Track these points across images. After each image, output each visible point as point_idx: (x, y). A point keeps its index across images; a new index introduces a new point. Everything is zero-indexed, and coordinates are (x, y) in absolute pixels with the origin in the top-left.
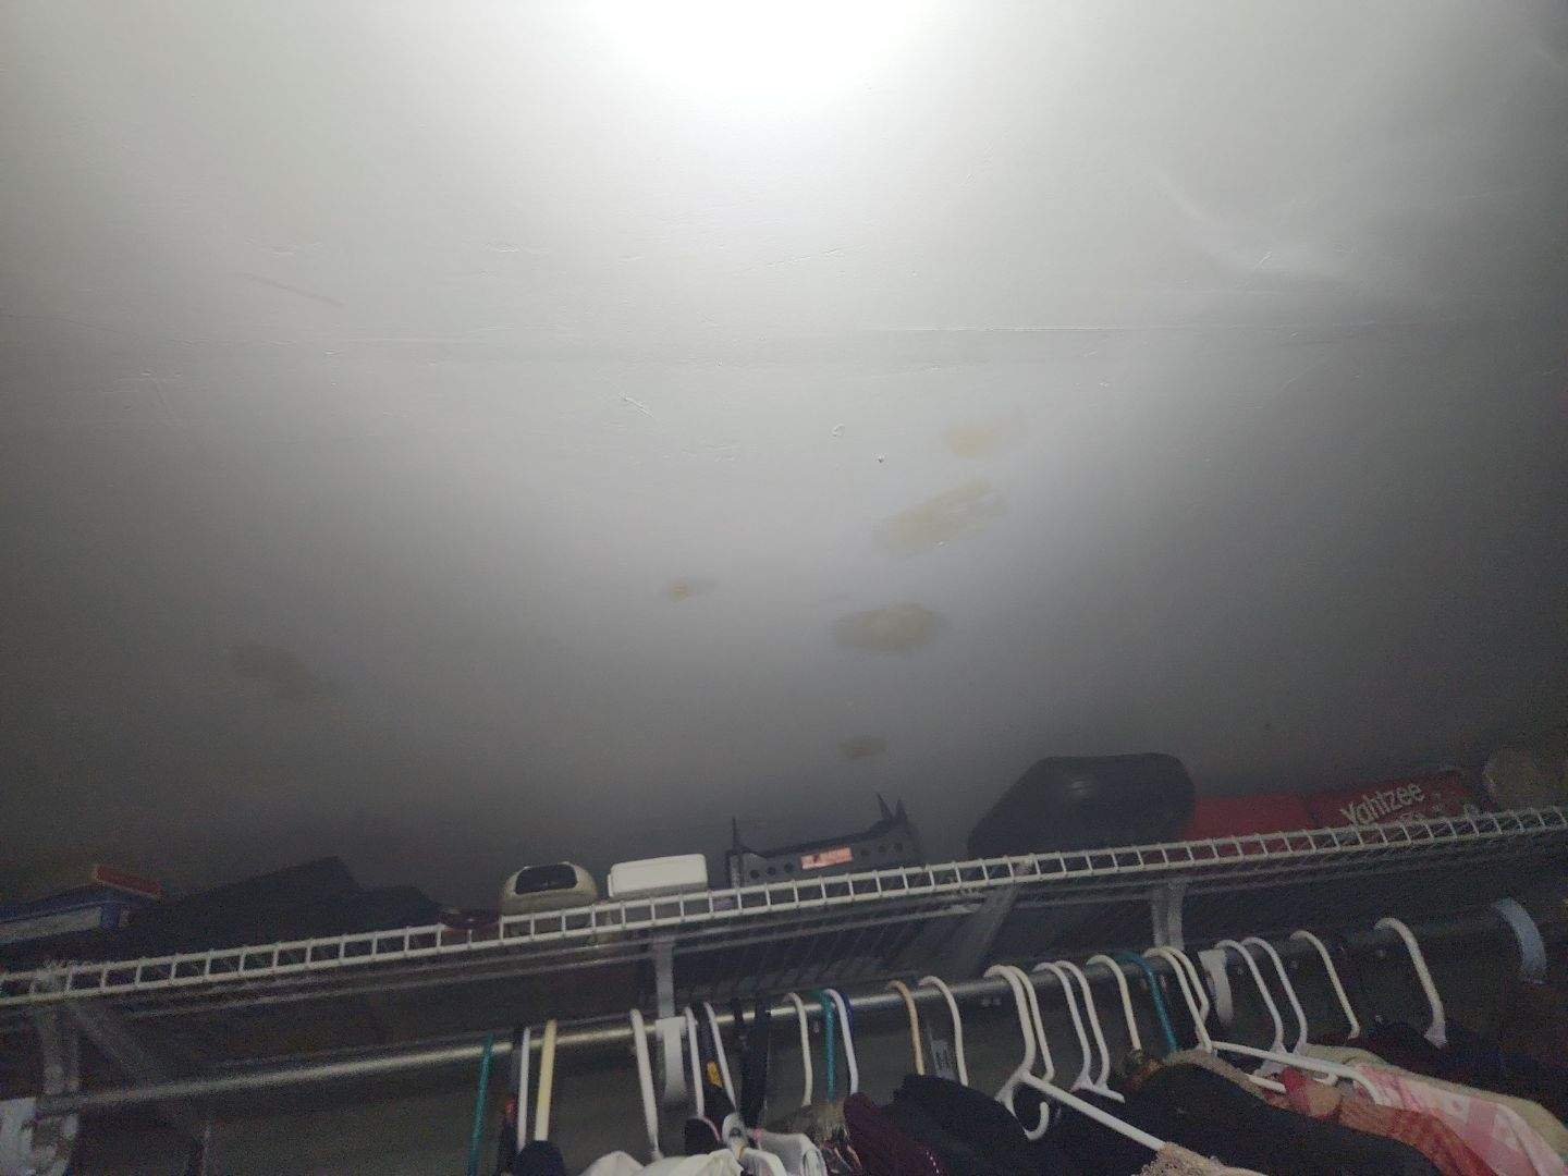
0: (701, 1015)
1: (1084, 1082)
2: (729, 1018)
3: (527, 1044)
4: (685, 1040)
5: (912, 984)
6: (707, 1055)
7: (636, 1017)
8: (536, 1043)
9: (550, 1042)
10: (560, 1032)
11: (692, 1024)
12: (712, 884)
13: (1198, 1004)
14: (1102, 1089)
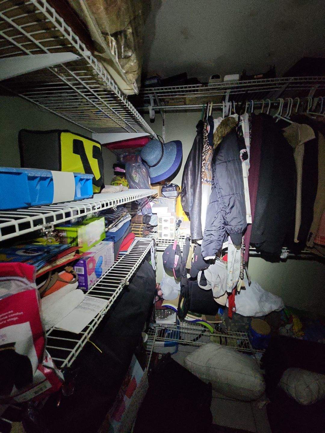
0: (232, 103)
1: (286, 116)
2: (236, 104)
3: (209, 105)
4: (230, 106)
5: (265, 100)
6: (233, 107)
7: (223, 102)
8: (210, 105)
9: (211, 105)
10: (213, 103)
11: (231, 104)
12: (239, 80)
13: (309, 106)
14: (288, 117)
